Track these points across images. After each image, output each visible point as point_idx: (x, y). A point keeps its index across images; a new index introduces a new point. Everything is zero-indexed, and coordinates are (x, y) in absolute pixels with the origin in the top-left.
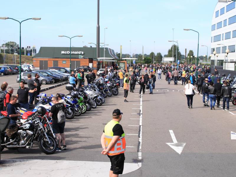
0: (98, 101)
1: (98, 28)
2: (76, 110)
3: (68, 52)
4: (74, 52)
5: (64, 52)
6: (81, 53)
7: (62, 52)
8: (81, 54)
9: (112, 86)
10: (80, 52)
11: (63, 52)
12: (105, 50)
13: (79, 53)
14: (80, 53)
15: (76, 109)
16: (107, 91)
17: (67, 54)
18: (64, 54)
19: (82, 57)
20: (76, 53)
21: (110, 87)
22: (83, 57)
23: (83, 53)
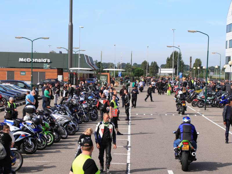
0: (69, 129)
1: (71, 28)
2: (39, 142)
3: (29, 60)
4: (37, 60)
5: (22, 59)
6: (47, 60)
7: (20, 59)
8: (47, 62)
9: (90, 107)
10: (45, 60)
11: (21, 60)
12: (80, 57)
13: (44, 62)
14: (45, 62)
15: (39, 140)
16: (83, 114)
17: (27, 62)
18: (22, 62)
19: (48, 66)
20: (40, 61)
21: (86, 108)
22: (50, 67)
23: (49, 61)
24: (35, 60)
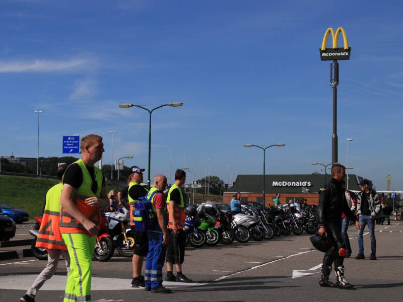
0: (256, 233)
1: (335, 141)
3: (285, 184)
4: (294, 183)
5: (277, 182)
6: (307, 184)
7: (274, 182)
8: (307, 186)
10: (305, 183)
11: (275, 184)
12: (348, 178)
13: (303, 185)
14: (305, 185)
15: (196, 235)
17: (282, 186)
18: (276, 186)
19: (307, 190)
20: (298, 184)
22: (309, 191)
23: (309, 184)
24: (293, 183)
